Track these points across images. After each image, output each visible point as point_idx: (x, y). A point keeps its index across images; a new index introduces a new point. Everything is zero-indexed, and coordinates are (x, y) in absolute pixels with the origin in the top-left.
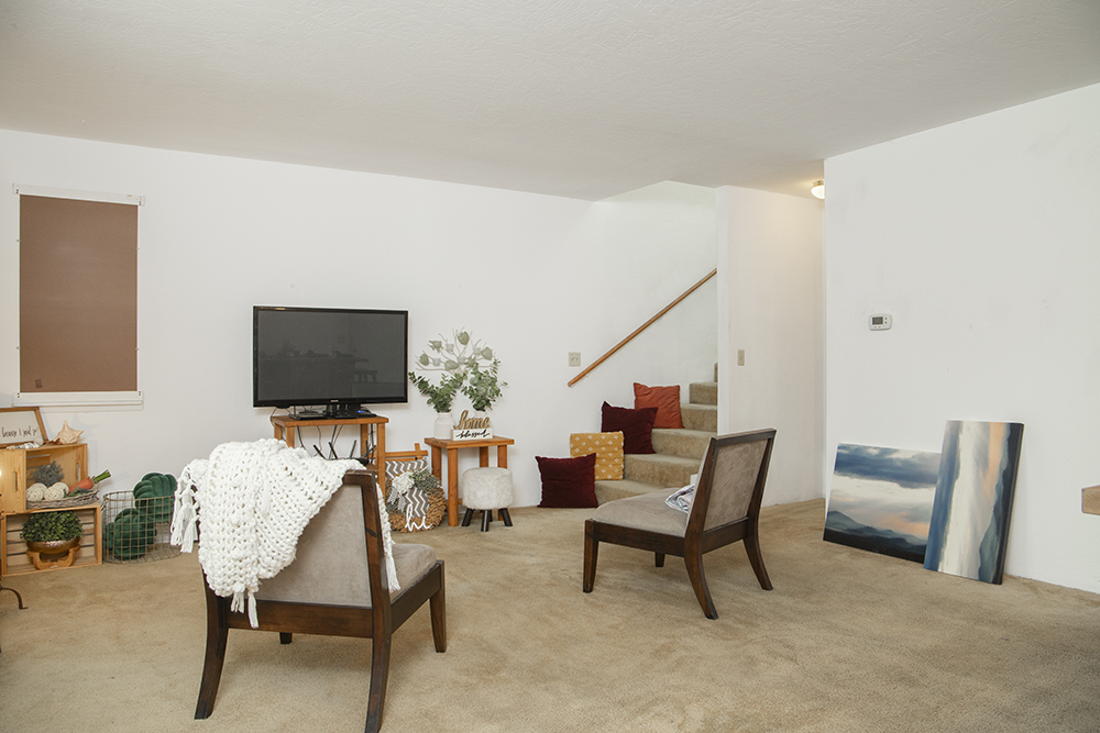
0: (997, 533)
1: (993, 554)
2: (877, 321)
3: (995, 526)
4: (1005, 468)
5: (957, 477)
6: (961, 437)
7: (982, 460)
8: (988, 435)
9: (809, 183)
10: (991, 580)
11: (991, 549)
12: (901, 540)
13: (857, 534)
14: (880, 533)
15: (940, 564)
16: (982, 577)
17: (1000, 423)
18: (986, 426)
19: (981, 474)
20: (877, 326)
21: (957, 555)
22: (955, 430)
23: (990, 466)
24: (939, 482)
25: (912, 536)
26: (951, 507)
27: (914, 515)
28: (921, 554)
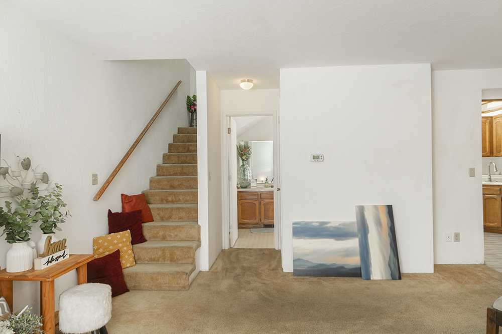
0: (395, 256)
1: (395, 266)
2: (316, 158)
3: (392, 253)
4: (390, 225)
5: (368, 233)
6: (365, 213)
7: (379, 223)
8: (378, 211)
9: (238, 81)
10: (398, 278)
11: (394, 264)
12: (342, 267)
13: (315, 269)
14: (329, 266)
15: (371, 276)
16: (393, 278)
17: (382, 205)
18: (376, 207)
19: (380, 230)
20: (316, 160)
21: (378, 270)
22: (361, 211)
23: (383, 225)
24: (360, 236)
25: (348, 265)
26: (369, 247)
27: (348, 253)
28: (359, 273)
